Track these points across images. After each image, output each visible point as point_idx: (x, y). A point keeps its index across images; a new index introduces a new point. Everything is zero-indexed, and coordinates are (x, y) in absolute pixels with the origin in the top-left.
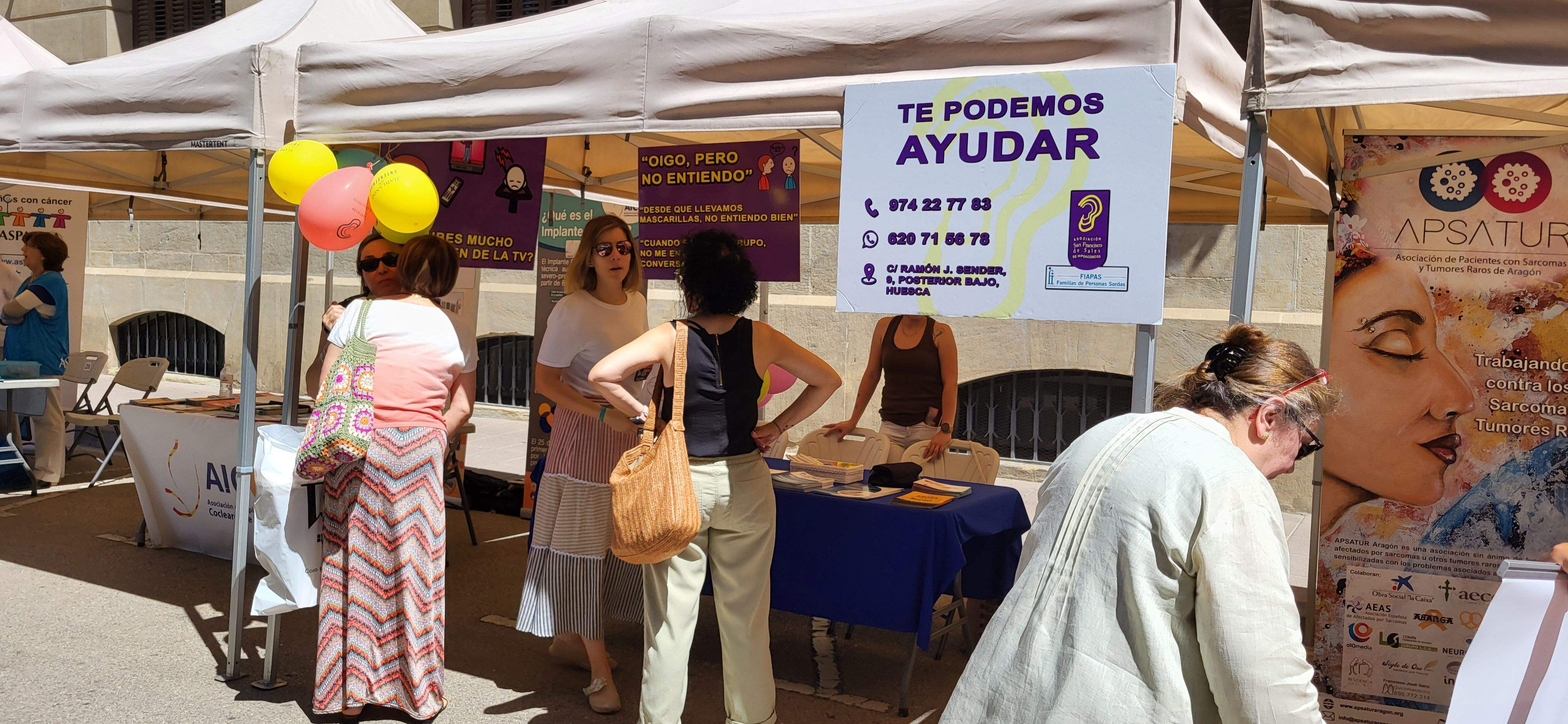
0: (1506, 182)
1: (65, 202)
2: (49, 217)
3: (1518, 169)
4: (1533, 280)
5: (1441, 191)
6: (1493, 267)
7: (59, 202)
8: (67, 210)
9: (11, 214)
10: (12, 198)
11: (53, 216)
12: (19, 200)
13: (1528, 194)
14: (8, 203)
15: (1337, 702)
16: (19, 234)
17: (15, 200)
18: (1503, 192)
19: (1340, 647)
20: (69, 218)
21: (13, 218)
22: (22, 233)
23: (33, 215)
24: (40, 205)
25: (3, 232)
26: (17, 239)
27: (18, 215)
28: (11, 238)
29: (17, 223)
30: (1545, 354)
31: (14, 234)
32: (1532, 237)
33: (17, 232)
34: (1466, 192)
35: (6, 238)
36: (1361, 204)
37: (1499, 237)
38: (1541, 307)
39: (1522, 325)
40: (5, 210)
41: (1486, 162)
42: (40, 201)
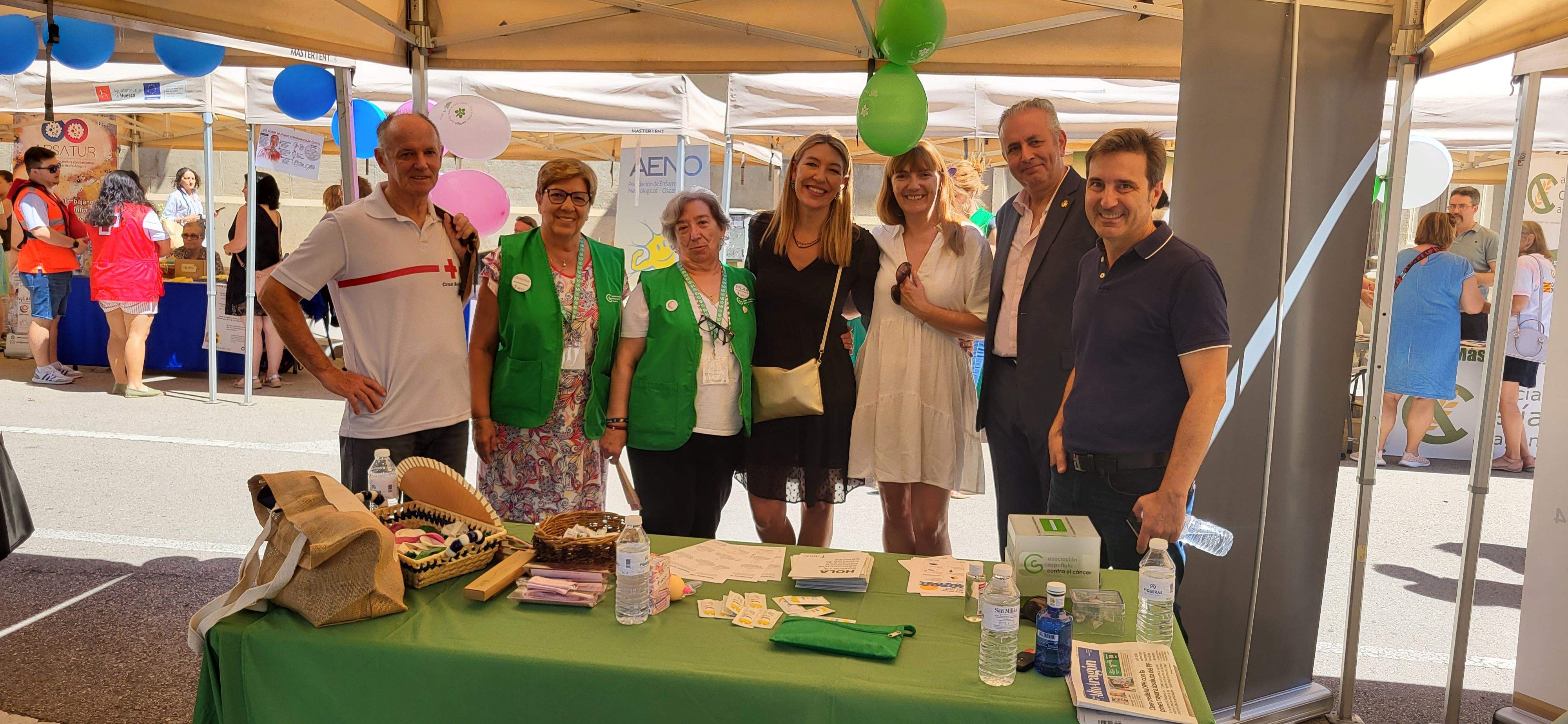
0: (73, 131)
3: (77, 126)
4: (83, 170)
5: (49, 133)
6: (70, 164)
13: (80, 135)
15: (16, 336)
18: (71, 134)
19: (17, 315)
30: (88, 198)
32: (82, 153)
34: (58, 134)
36: (21, 138)
37: (71, 153)
38: (86, 180)
39: (80, 187)
41: (65, 122)
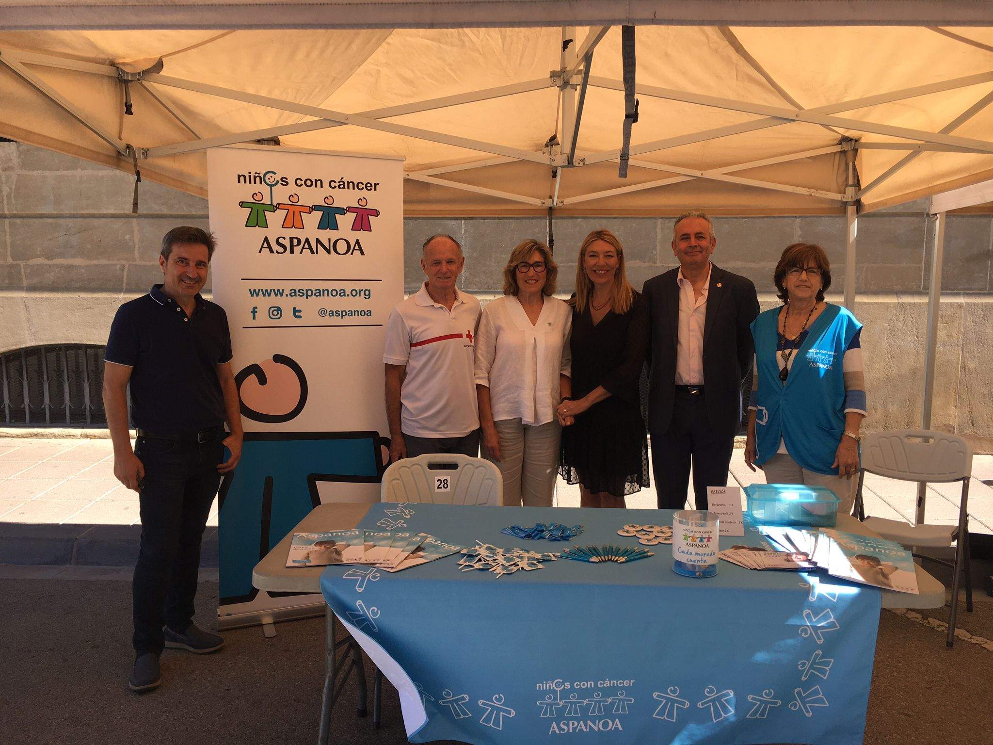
1: (368, 186)
2: (342, 211)
7: (356, 186)
8: (373, 200)
9: (277, 207)
10: (278, 178)
11: (350, 209)
12: (291, 181)
14: (271, 186)
16: (295, 242)
17: (284, 181)
20: (376, 213)
21: (281, 214)
22: (299, 241)
23: (316, 208)
24: (326, 191)
25: (266, 239)
26: (292, 252)
27: (292, 208)
28: (281, 250)
29: (287, 224)
31: (287, 243)
33: (291, 239)
35: (272, 251)
40: (266, 201)
42: (326, 184)
